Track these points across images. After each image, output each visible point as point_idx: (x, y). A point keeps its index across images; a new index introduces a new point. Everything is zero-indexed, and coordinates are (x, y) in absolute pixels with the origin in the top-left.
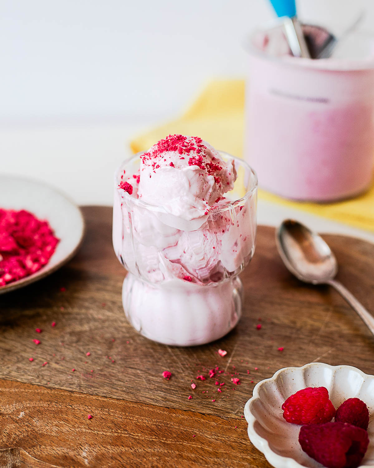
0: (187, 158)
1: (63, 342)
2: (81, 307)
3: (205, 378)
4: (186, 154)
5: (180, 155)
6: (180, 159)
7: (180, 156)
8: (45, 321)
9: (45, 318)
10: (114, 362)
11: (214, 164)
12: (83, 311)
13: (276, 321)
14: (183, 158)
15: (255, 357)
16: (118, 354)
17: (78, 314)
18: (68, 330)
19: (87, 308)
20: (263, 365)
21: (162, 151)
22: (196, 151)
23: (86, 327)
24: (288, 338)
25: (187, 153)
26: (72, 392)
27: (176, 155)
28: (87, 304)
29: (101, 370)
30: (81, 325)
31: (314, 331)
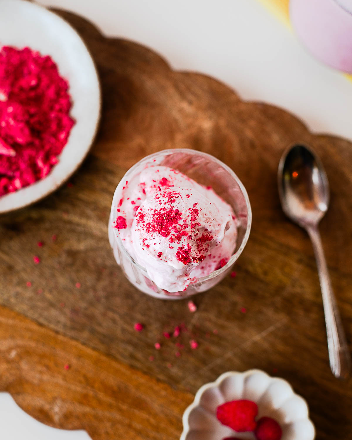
0: (176, 246)
1: (60, 263)
2: (83, 215)
3: (170, 335)
4: (176, 243)
5: (170, 243)
6: (169, 248)
7: (169, 245)
8: (48, 230)
9: (47, 225)
10: (98, 300)
11: (205, 236)
12: (83, 221)
13: (250, 269)
14: (172, 248)
15: (219, 314)
16: (104, 289)
17: (78, 225)
18: (66, 246)
19: (88, 217)
20: (222, 327)
21: (154, 230)
22: (187, 237)
23: (82, 246)
24: (253, 295)
25: (178, 241)
26: (57, 332)
27: (166, 242)
28: (88, 211)
29: (86, 309)
30: (79, 241)
31: (280, 289)
